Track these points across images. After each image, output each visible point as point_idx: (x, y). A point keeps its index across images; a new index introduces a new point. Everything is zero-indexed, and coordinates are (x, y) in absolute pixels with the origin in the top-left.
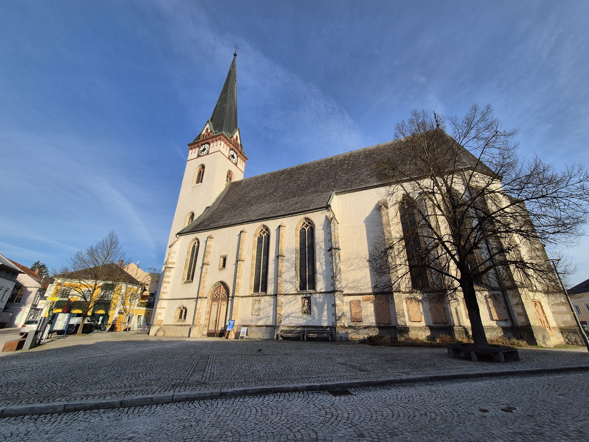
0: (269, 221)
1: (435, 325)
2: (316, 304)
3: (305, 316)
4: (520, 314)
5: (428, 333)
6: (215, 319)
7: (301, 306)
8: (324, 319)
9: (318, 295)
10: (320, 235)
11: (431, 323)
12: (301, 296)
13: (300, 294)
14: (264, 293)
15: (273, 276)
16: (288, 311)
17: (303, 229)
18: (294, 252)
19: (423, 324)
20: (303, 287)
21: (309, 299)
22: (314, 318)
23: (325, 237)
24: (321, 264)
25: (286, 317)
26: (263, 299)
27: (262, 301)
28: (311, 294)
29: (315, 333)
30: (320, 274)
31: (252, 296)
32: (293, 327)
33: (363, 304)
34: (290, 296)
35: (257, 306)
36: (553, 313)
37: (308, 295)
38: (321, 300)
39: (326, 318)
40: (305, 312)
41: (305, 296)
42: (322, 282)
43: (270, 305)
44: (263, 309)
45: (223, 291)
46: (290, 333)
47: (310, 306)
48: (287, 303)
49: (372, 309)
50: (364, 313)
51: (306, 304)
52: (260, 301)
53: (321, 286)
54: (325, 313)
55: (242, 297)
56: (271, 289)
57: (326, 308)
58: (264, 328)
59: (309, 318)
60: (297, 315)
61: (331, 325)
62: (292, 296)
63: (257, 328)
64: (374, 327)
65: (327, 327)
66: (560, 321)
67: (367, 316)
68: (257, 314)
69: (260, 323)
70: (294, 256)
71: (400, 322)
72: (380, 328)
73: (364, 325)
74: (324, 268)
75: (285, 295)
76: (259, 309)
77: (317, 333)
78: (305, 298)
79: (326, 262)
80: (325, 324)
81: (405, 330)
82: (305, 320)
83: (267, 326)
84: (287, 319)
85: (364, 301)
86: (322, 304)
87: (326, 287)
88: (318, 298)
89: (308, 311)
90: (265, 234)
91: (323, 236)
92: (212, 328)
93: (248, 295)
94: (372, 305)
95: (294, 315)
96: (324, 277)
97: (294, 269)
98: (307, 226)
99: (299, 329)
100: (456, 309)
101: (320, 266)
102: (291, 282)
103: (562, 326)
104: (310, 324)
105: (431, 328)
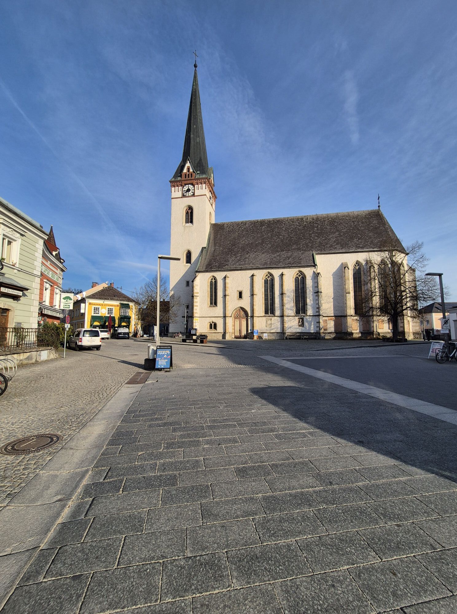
0: (273, 270)
1: (363, 332)
2: (307, 322)
3: (301, 328)
4: (401, 327)
5: (360, 335)
6: (238, 329)
7: (298, 322)
8: (312, 329)
9: (308, 317)
10: (309, 283)
11: (362, 331)
12: (298, 317)
13: (297, 316)
14: (272, 315)
15: (279, 306)
16: (290, 325)
17: (297, 277)
18: (293, 292)
19: (358, 331)
20: (298, 312)
21: (303, 319)
22: (306, 328)
23: (313, 284)
24: (310, 300)
25: (289, 328)
26: (273, 318)
27: (273, 320)
28: (304, 316)
29: (307, 336)
30: (309, 306)
31: (265, 316)
32: (294, 333)
33: (328, 322)
34: (291, 317)
35: (269, 322)
36: (413, 326)
37: (302, 317)
38: (310, 320)
39: (313, 329)
40: (300, 326)
41: (300, 317)
42: (311, 310)
43: (278, 322)
44: (274, 324)
45: (242, 313)
46: (292, 336)
47: (303, 323)
48: (289, 321)
49: (333, 324)
50: (328, 326)
51: (300, 321)
52: (271, 319)
53: (310, 312)
54: (312, 326)
55: (258, 317)
56: (278, 313)
57: (313, 323)
58: (276, 334)
59: (303, 329)
60: (296, 327)
61: (316, 332)
62: (292, 317)
63: (271, 334)
64: (333, 333)
65: (314, 333)
66: (414, 329)
67: (330, 328)
68: (270, 326)
69: (272, 331)
70: (292, 294)
71: (349, 331)
72: (336, 333)
73: (328, 332)
74: (312, 302)
75: (287, 316)
76: (271, 324)
77: (308, 336)
78: (300, 318)
79: (313, 299)
80: (312, 332)
81: (352, 334)
82: (300, 330)
83: (277, 333)
84: (289, 329)
85: (328, 320)
86: (311, 322)
87: (313, 313)
88: (308, 319)
89: (302, 325)
90: (270, 278)
91: (312, 284)
92: (238, 334)
93: (262, 316)
94: (333, 322)
95: (294, 327)
96: (312, 307)
97: (293, 302)
98: (300, 276)
99: (298, 334)
100: (376, 324)
101: (310, 301)
102: (291, 310)
103: (414, 331)
104: (304, 331)
105: (362, 333)
